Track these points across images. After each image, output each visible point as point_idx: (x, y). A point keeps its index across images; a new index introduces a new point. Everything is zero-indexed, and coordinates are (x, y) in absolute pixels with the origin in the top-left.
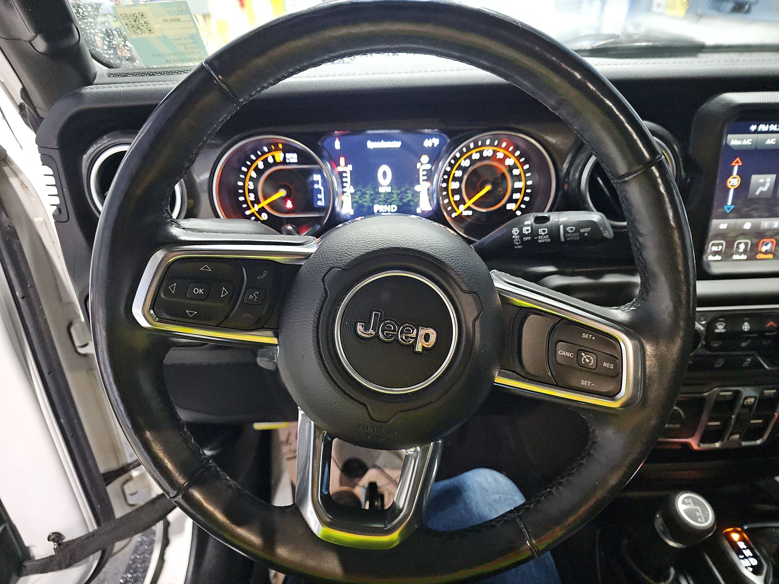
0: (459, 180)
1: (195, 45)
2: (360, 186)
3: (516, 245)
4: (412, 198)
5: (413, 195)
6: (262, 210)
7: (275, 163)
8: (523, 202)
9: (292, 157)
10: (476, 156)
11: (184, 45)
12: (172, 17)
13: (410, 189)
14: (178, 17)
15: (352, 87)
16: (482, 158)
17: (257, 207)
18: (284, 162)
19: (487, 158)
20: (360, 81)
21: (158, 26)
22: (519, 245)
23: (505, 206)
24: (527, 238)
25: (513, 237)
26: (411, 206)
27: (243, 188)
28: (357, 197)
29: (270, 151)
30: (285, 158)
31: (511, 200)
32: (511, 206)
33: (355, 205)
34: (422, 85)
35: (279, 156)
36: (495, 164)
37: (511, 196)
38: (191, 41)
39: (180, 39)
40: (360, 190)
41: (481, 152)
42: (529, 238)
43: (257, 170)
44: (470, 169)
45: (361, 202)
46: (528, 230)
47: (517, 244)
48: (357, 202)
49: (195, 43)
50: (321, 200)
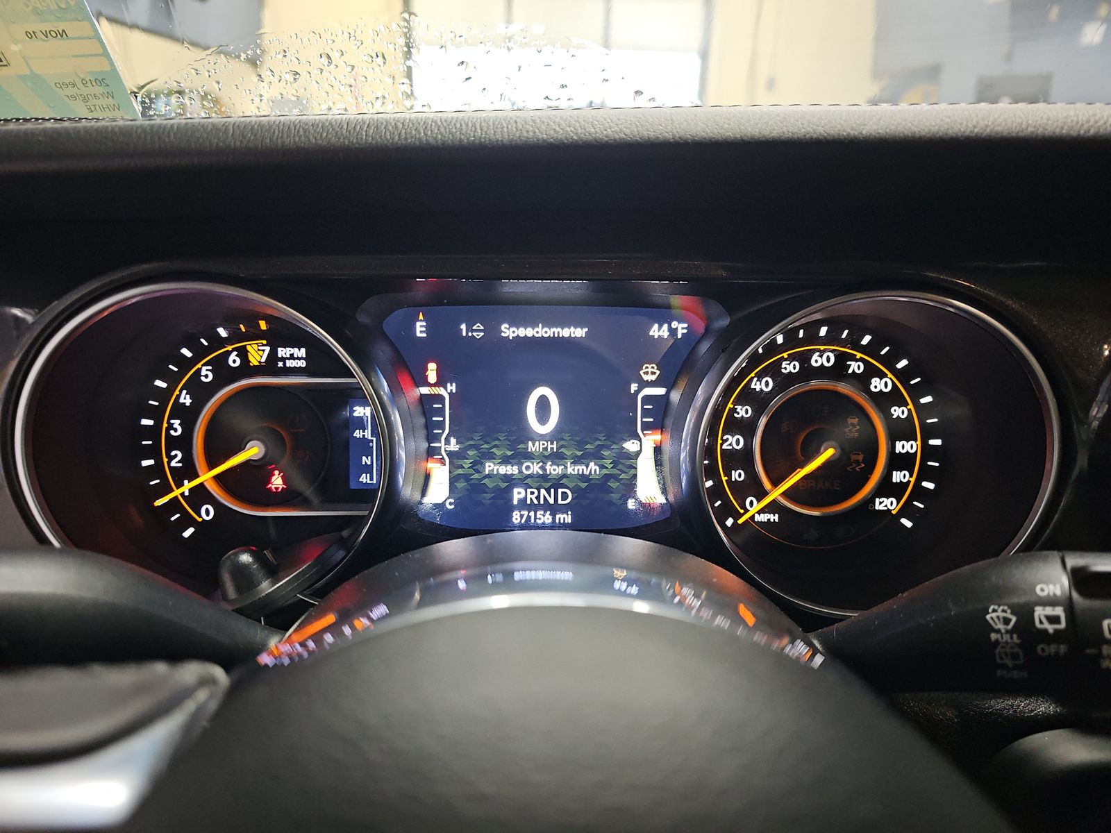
0: (746, 428)
1: (111, 101)
2: (477, 437)
3: (1004, 667)
4: (615, 471)
5: (615, 464)
6: (200, 496)
7: (246, 369)
8: (919, 492)
9: (294, 356)
10: (790, 367)
11: (85, 99)
12: (46, 27)
13: (608, 448)
14: (61, 26)
15: (449, 138)
16: (808, 372)
17: (187, 486)
18: (271, 366)
19: (822, 372)
20: (474, 125)
21: (15, 48)
22: (1016, 667)
23: (870, 500)
24: (1052, 649)
25: (994, 636)
26: (610, 490)
27: (154, 432)
28: (467, 463)
29: (235, 337)
30: (273, 357)
31: (888, 488)
32: (885, 504)
33: (461, 485)
34: (669, 136)
35: (258, 353)
36: (844, 388)
37: (887, 476)
38: (98, 90)
39: (74, 85)
40: (476, 447)
41: (804, 359)
42: (1063, 648)
43: (195, 387)
44: (776, 402)
45: (476, 476)
46: (1053, 620)
47: (1009, 662)
48: (466, 477)
49: (110, 95)
50: (368, 469)
